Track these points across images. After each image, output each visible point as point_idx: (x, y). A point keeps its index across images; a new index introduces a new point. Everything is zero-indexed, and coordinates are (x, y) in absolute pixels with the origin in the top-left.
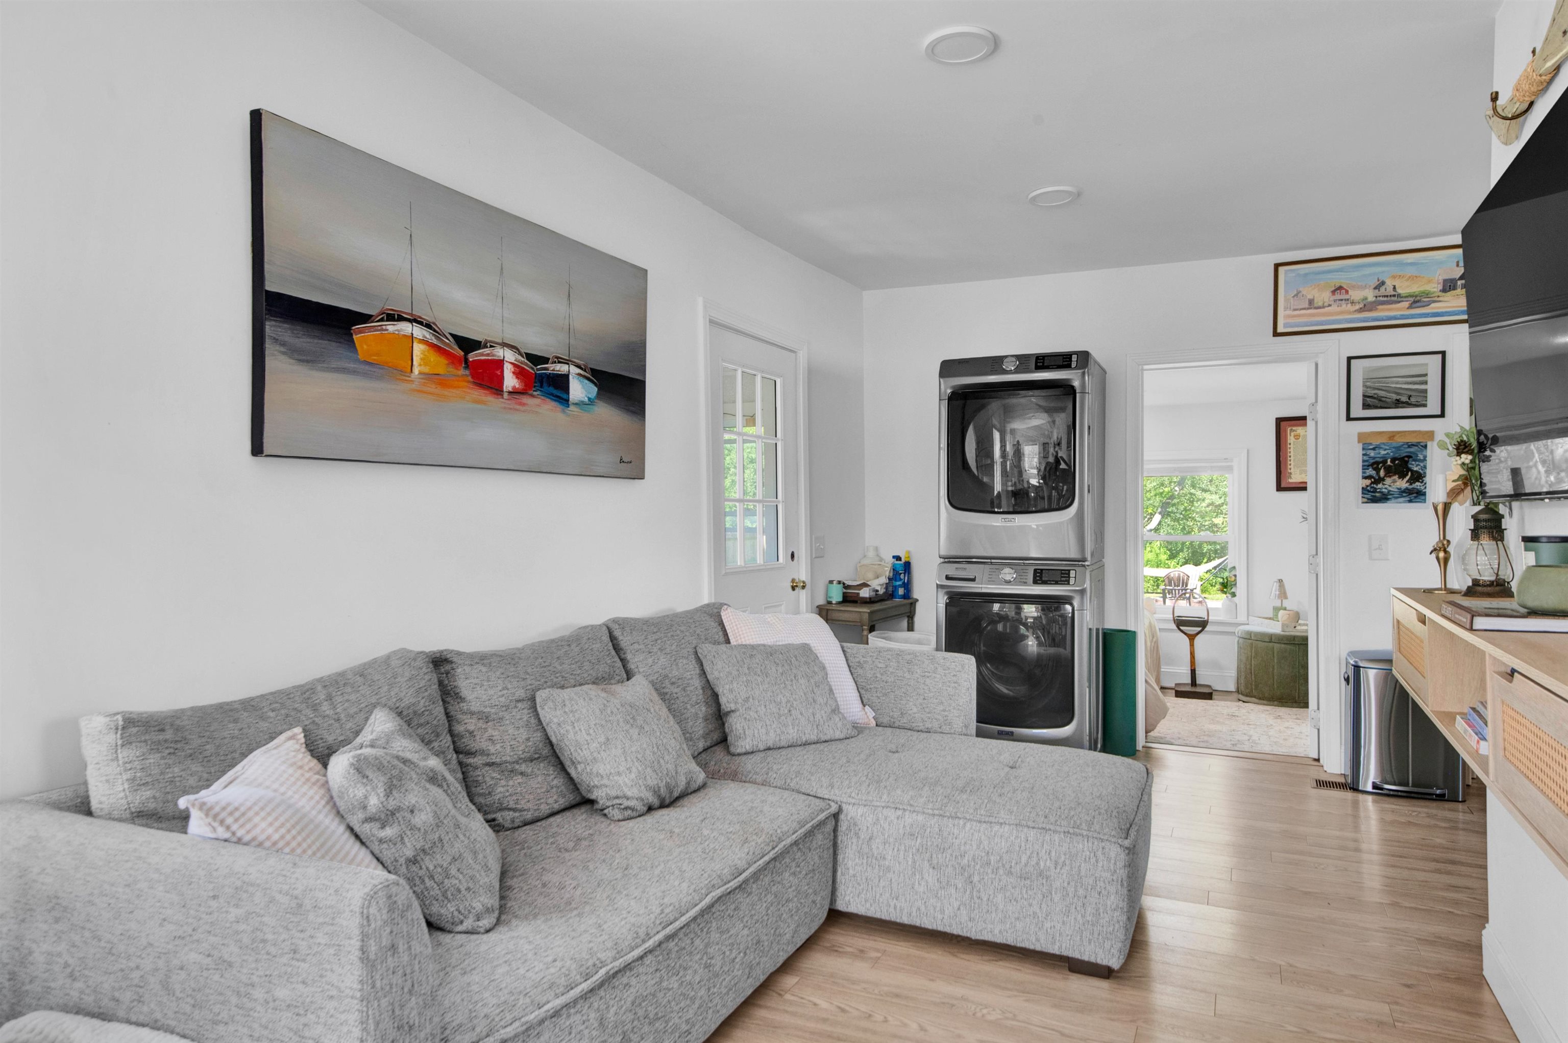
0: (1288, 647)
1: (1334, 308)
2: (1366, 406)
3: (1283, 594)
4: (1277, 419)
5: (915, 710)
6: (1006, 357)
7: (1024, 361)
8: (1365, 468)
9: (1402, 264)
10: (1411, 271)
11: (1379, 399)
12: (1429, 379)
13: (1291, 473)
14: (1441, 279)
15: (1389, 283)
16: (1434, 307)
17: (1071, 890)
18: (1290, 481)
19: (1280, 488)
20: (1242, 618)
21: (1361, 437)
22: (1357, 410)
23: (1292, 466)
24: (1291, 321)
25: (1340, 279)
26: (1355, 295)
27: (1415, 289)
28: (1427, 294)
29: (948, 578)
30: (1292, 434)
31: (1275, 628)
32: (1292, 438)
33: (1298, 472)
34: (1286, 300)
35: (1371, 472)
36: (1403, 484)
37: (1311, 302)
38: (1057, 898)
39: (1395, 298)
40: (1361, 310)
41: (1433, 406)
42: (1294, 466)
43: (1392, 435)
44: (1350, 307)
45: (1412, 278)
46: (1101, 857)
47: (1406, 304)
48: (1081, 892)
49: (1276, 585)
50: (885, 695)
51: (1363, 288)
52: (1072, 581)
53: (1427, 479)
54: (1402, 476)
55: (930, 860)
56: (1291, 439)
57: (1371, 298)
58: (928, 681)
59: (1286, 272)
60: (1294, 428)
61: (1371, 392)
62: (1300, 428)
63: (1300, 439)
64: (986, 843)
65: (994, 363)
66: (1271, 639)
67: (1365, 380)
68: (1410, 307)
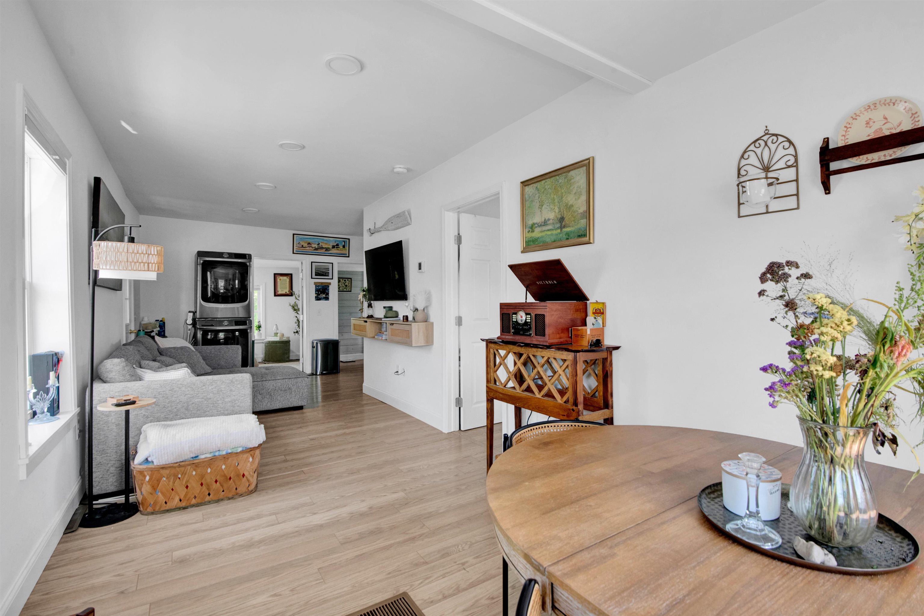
0: (281, 344)
1: (308, 248)
2: (316, 275)
3: (277, 329)
5: (223, 363)
6: (224, 253)
7: (231, 255)
8: (316, 291)
9: (323, 239)
10: (325, 242)
11: (319, 273)
12: (330, 269)
14: (332, 245)
15: (321, 244)
16: (330, 252)
17: (297, 390)
19: (275, 295)
20: (263, 338)
21: (315, 283)
22: (314, 276)
24: (298, 250)
25: (310, 241)
26: (313, 246)
27: (326, 246)
28: (329, 248)
29: (202, 326)
30: (279, 278)
31: (277, 339)
32: (279, 280)
34: (296, 244)
35: (317, 292)
36: (324, 296)
37: (302, 246)
38: (293, 393)
39: (322, 248)
40: (314, 250)
41: (330, 277)
43: (322, 283)
44: (311, 248)
45: (326, 244)
46: (303, 381)
47: (324, 250)
48: (299, 390)
49: (275, 326)
50: (212, 360)
51: (315, 244)
52: (248, 324)
53: (330, 295)
54: (324, 294)
55: (259, 393)
57: (317, 247)
58: (227, 354)
59: (296, 237)
61: (317, 272)
64: (275, 385)
65: (220, 255)
66: (276, 342)
67: (316, 268)
68: (325, 251)
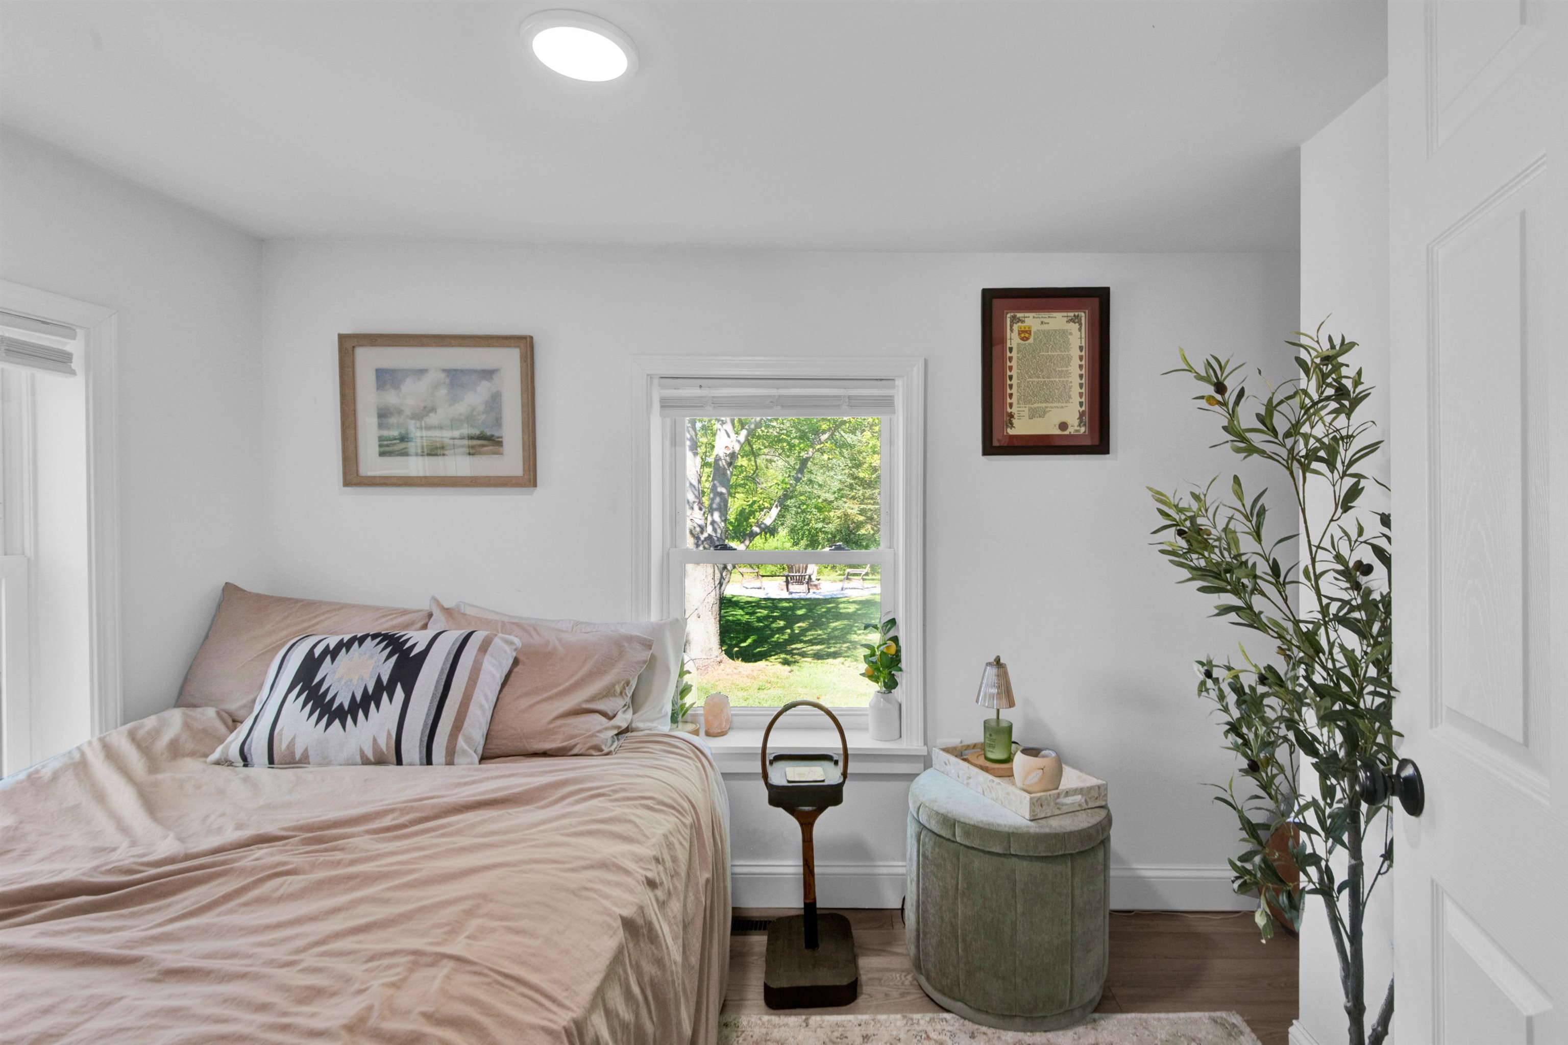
4: (985, 292)
13: (1011, 416)
18: (1011, 432)
19: (991, 447)
23: (1014, 400)
30: (1016, 327)
32: (1015, 335)
33: (1026, 413)
42: (1018, 400)
56: (1013, 339)
60: (1019, 315)
62: (1031, 315)
63: (1031, 341)
